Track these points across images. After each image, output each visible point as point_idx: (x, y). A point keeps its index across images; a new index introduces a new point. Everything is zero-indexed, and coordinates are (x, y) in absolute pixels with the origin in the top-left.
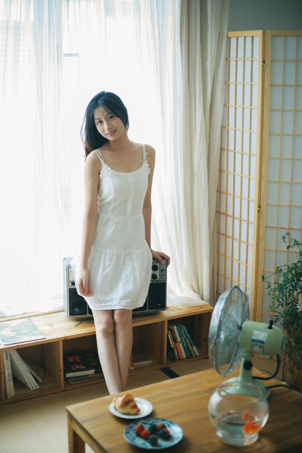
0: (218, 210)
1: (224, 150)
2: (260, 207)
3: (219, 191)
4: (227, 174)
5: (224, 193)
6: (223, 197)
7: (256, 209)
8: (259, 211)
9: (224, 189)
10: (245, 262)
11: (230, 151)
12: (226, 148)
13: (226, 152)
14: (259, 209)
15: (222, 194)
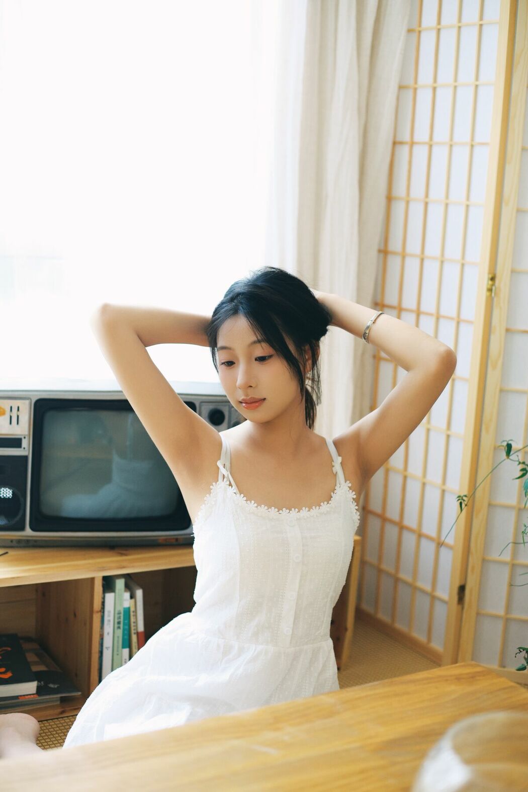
0: (379, 301)
1: (401, 143)
2: (493, 279)
3: (384, 252)
4: (408, 203)
5: (394, 253)
6: (394, 263)
7: (485, 282)
8: (490, 290)
9: (395, 245)
10: (444, 426)
11: (417, 143)
12: (406, 137)
13: (405, 149)
14: (490, 282)
15: (391, 259)
